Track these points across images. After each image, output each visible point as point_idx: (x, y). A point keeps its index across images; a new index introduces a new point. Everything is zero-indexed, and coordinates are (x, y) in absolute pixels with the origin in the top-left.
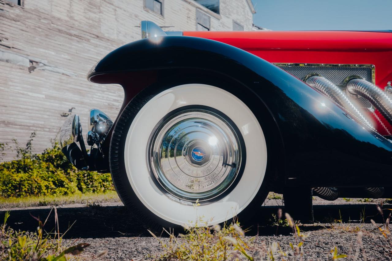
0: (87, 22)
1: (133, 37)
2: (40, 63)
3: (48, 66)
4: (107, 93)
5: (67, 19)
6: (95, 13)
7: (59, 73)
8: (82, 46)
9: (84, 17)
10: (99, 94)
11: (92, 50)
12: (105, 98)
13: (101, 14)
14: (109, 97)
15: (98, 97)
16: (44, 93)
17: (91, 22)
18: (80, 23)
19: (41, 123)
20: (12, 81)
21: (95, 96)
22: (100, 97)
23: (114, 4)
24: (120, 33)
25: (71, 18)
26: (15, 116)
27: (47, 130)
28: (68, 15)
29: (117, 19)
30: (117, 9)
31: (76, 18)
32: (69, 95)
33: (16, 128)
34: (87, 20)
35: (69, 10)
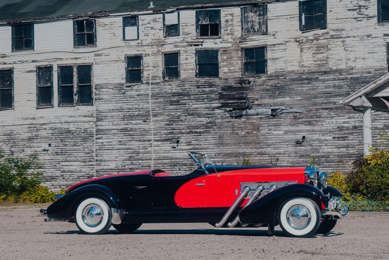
0: (315, 64)
1: (364, 59)
2: (279, 109)
3: (284, 110)
4: (336, 118)
5: (298, 68)
6: (322, 53)
7: (293, 112)
8: (312, 85)
9: (313, 61)
10: (328, 121)
11: (321, 85)
12: (334, 123)
13: (329, 51)
14: (338, 120)
15: (327, 123)
16: (283, 129)
17: (319, 62)
18: (309, 67)
19: (282, 151)
20: (262, 126)
21: (324, 123)
22: (330, 123)
23: (343, 36)
24: (349, 60)
25: (302, 66)
26: (265, 149)
27: (287, 155)
28: (299, 65)
29: (346, 49)
30: (346, 39)
31: (305, 65)
32: (302, 127)
33: (267, 157)
34: (316, 63)
35: (300, 61)
